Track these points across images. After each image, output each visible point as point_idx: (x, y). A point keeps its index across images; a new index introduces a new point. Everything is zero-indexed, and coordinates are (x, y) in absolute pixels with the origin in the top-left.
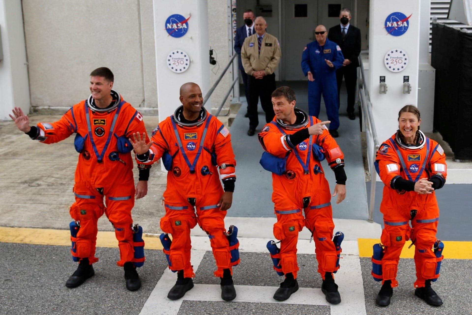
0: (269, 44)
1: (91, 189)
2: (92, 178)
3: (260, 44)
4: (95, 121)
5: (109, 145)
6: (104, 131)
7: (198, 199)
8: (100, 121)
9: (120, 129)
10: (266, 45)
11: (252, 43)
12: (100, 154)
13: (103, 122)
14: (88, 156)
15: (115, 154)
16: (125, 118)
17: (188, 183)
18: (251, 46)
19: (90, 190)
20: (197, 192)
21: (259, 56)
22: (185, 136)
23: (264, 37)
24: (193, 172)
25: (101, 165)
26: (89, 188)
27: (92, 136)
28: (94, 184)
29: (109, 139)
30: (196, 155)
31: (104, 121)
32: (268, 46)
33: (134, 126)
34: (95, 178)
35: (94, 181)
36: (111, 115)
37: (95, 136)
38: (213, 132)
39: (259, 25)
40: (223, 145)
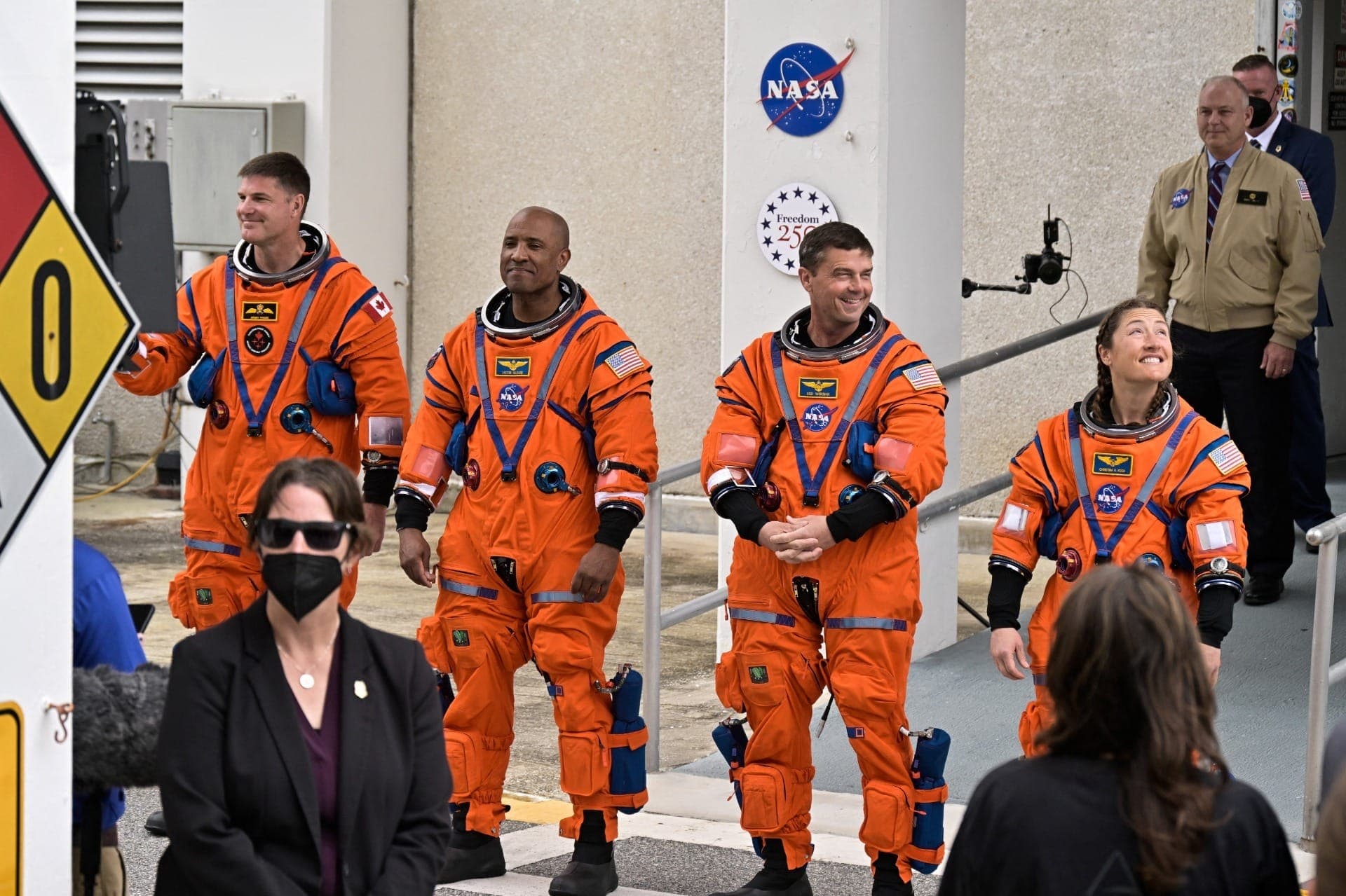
0: (1253, 196)
1: (226, 521)
2: (232, 485)
3: (1215, 196)
4: (247, 307)
5: (285, 381)
6: (271, 340)
7: (523, 565)
8: (260, 308)
9: (320, 336)
10: (1243, 197)
11: (1185, 192)
12: (256, 411)
13: (268, 311)
14: (224, 414)
15: (301, 411)
16: (334, 302)
17: (496, 510)
18: (1180, 205)
19: (223, 524)
20: (519, 540)
21: (1207, 246)
22: (498, 364)
23: (1234, 164)
24: (510, 477)
25: (260, 444)
26: (223, 517)
27: (238, 356)
28: (236, 503)
29: (284, 366)
30: (524, 424)
31: (273, 307)
32: (1251, 203)
33: (359, 327)
34: (239, 484)
35: (235, 492)
36: (296, 290)
37: (247, 353)
38: (582, 359)
39: (1215, 113)
40: (614, 404)
